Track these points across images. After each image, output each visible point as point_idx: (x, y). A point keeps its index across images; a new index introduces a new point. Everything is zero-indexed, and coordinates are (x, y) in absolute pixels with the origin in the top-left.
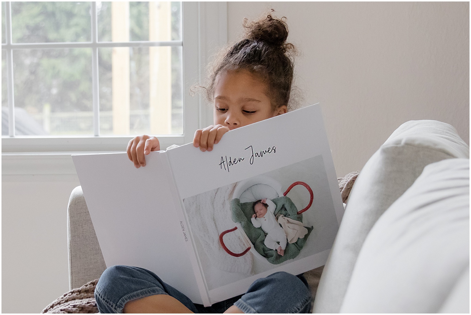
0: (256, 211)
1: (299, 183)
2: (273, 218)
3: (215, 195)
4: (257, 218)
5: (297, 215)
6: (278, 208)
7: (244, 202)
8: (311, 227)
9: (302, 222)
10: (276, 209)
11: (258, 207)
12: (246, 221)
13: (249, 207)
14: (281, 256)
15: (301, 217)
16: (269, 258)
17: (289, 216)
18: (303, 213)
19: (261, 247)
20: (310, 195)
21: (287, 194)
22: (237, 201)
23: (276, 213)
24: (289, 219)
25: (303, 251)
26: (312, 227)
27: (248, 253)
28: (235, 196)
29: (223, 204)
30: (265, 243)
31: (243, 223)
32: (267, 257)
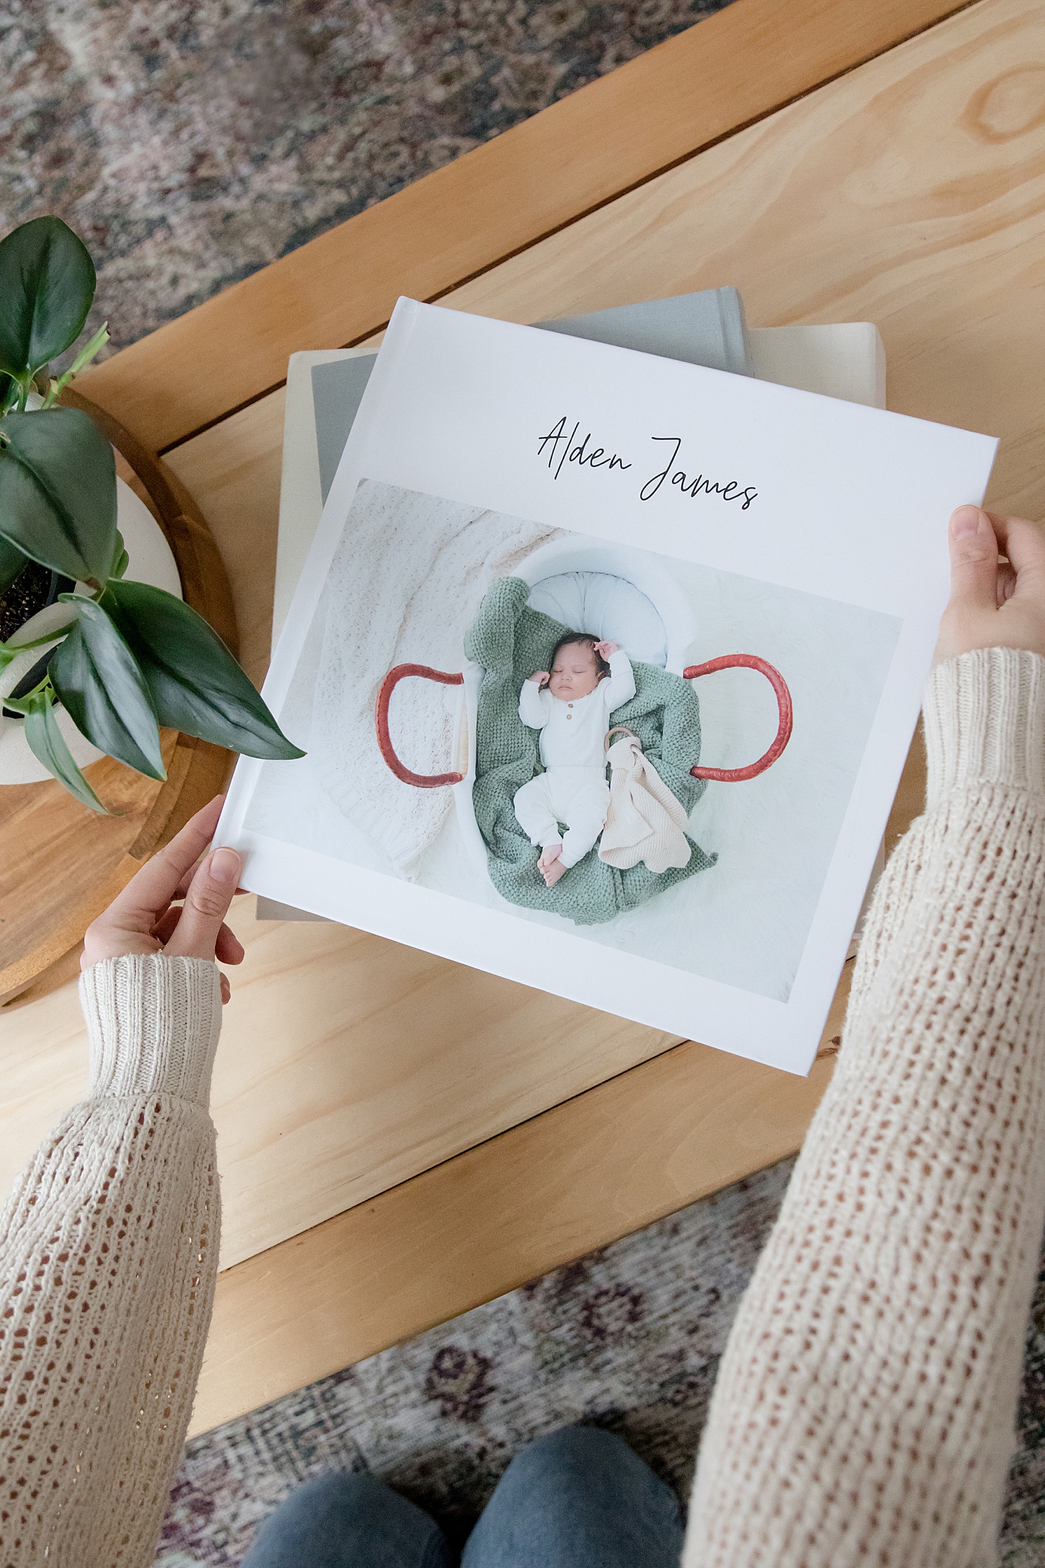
0: (557, 667)
1: (761, 666)
2: (599, 727)
3: (464, 529)
4: (547, 693)
5: (689, 777)
6: (635, 704)
7: (541, 611)
8: (709, 855)
9: (688, 812)
10: (626, 704)
11: (573, 657)
12: (506, 676)
13: (543, 639)
14: (543, 882)
15: (696, 790)
16: (499, 861)
17: (656, 760)
18: (710, 780)
19: (499, 801)
20: (772, 735)
21: (698, 675)
22: (520, 591)
23: (616, 719)
24: (650, 769)
25: (627, 921)
26: (714, 857)
27: (441, 790)
28: (522, 571)
29: (468, 573)
30: (521, 796)
31: (492, 676)
32: (494, 852)
